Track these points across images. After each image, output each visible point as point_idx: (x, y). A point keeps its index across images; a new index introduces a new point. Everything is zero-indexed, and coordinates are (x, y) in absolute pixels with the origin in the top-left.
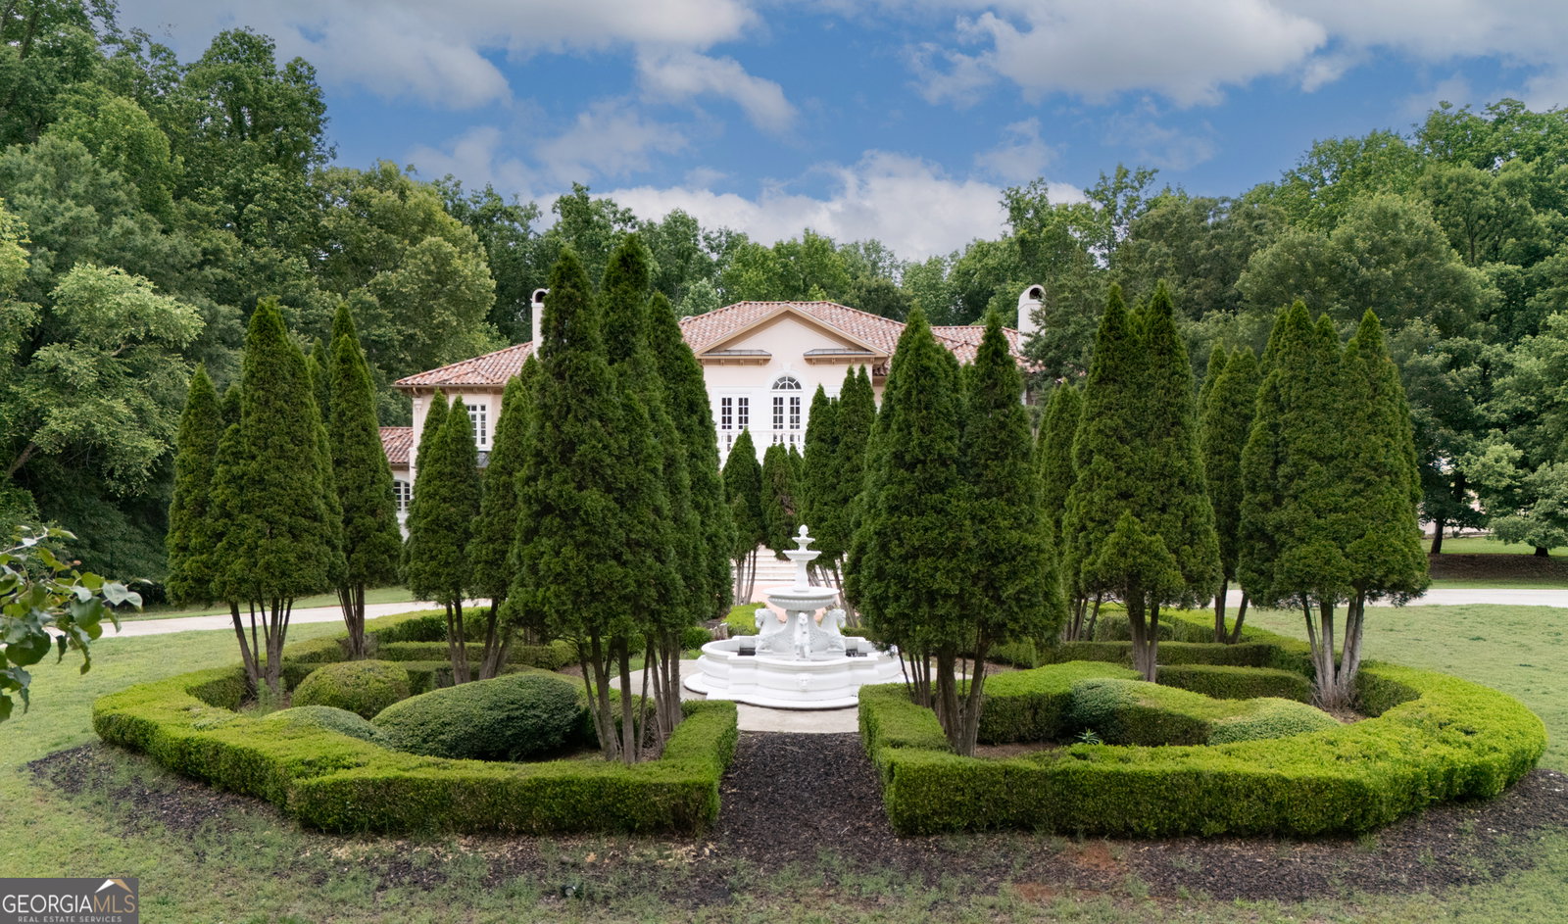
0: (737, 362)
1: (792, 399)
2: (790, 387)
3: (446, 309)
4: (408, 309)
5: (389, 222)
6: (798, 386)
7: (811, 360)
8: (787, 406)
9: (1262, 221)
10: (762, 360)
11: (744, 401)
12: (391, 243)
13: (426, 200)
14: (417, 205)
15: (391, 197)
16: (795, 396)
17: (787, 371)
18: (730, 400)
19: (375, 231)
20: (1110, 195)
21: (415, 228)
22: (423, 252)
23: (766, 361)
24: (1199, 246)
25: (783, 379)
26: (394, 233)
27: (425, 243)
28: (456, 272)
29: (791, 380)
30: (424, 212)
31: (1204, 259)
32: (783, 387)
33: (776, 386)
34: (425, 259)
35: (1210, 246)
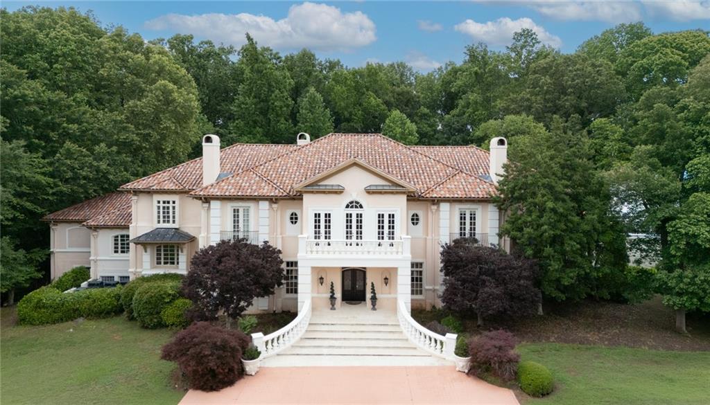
0: (324, 192)
1: (357, 214)
2: (356, 207)
3: (169, 120)
4: (147, 120)
5: (138, 72)
6: (361, 207)
7: (370, 191)
8: (354, 219)
9: (601, 69)
10: (339, 191)
11: (328, 216)
12: (139, 83)
13: (160, 59)
14: (156, 63)
15: (140, 57)
16: (359, 212)
17: (354, 197)
18: (319, 214)
19: (131, 77)
20: (519, 49)
21: (153, 75)
22: (156, 89)
23: (341, 192)
24: (567, 80)
25: (352, 202)
26: (142, 77)
27: (158, 84)
28: (174, 100)
29: (357, 203)
30: (159, 66)
31: (570, 87)
32: (352, 207)
33: (347, 206)
34: (157, 94)
35: (573, 80)
